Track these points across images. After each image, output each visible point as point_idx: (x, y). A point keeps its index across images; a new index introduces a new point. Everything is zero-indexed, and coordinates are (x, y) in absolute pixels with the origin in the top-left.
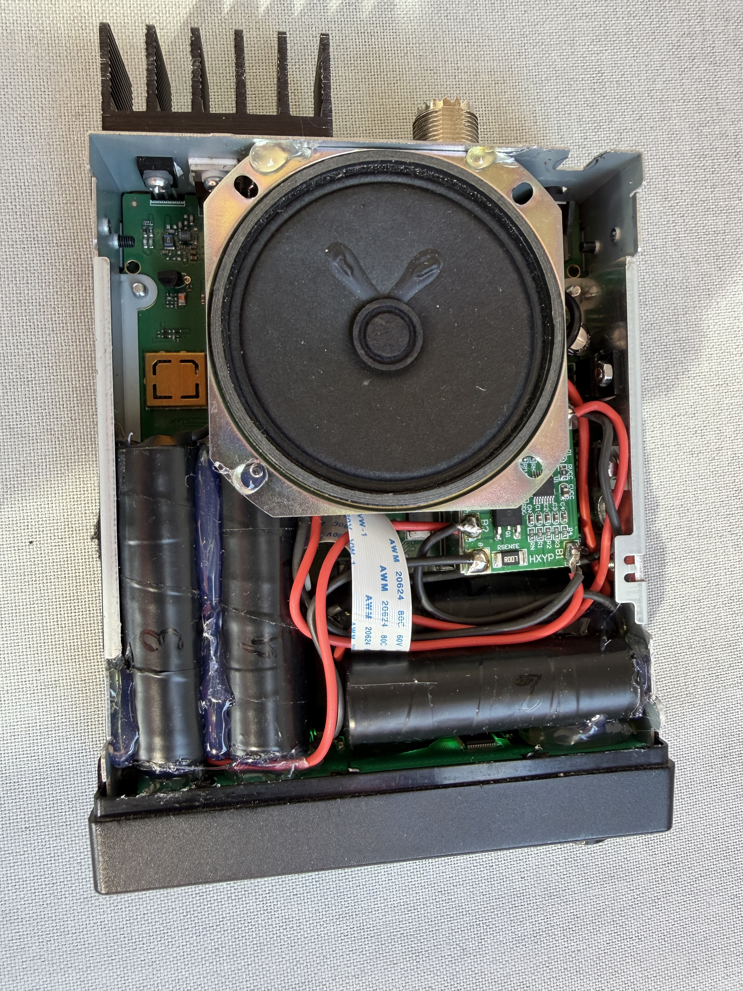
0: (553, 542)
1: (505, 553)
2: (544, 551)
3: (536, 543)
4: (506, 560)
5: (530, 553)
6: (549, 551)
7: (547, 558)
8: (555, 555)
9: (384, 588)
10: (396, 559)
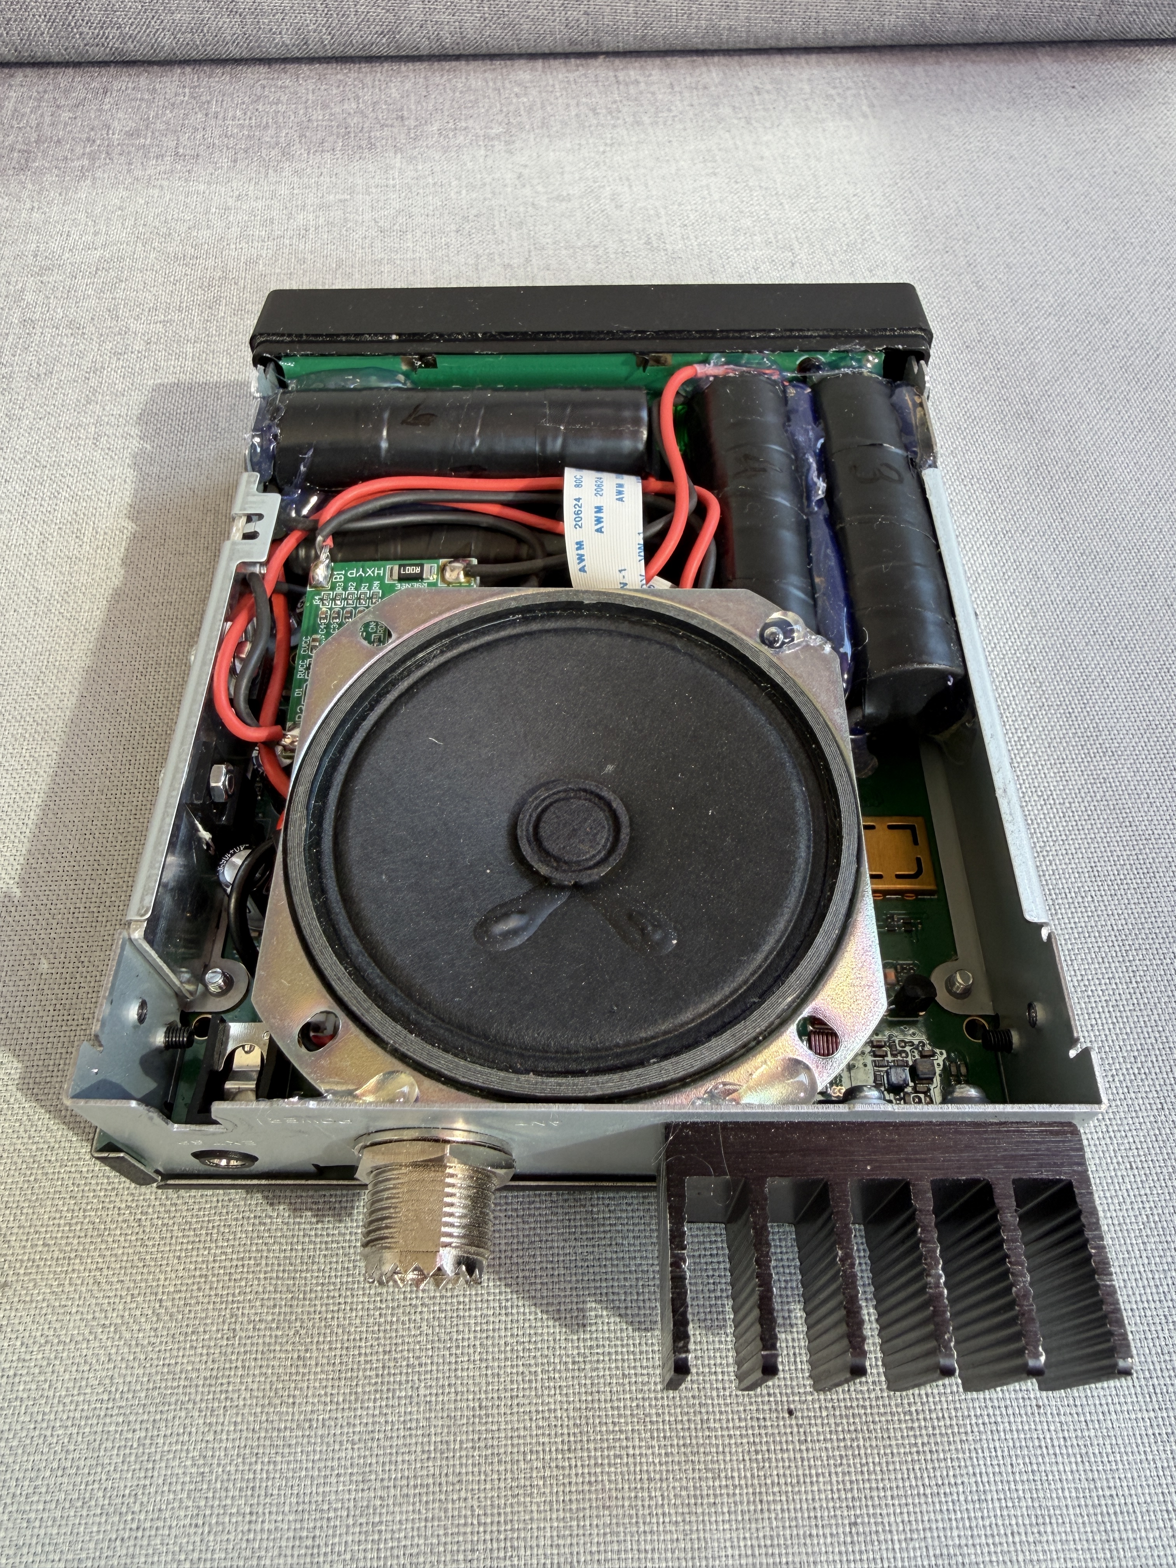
0: (345, 589)
1: (418, 578)
2: (360, 581)
3: (370, 589)
4: (418, 570)
5: (380, 578)
6: (353, 580)
7: (357, 572)
8: (345, 575)
9: (599, 509)
10: (580, 545)
